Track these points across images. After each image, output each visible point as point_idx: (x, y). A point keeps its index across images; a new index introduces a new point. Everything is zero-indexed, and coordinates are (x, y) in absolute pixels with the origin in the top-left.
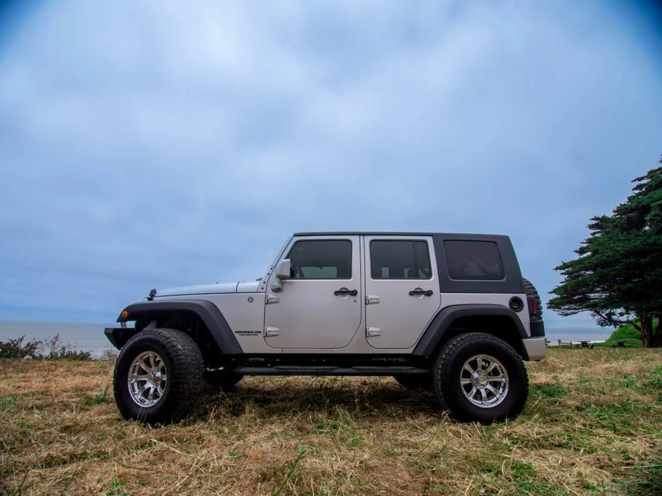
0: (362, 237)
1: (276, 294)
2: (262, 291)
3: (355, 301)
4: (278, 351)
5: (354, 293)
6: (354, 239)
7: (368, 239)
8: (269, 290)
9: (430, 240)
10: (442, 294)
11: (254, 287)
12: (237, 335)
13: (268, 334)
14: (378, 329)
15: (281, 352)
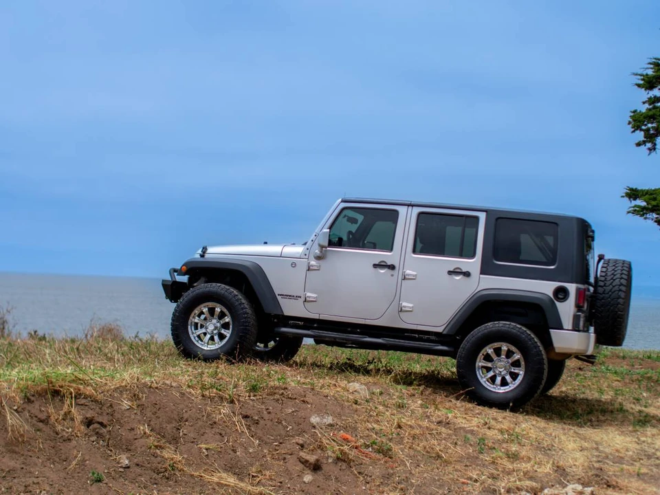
0: (410, 208)
1: (318, 261)
2: (305, 257)
3: (392, 275)
4: (316, 317)
5: (392, 267)
6: (402, 210)
7: (417, 210)
8: (312, 257)
9: (482, 216)
10: (481, 276)
11: (298, 253)
12: (279, 298)
13: (308, 299)
14: (411, 305)
15: (318, 318)
